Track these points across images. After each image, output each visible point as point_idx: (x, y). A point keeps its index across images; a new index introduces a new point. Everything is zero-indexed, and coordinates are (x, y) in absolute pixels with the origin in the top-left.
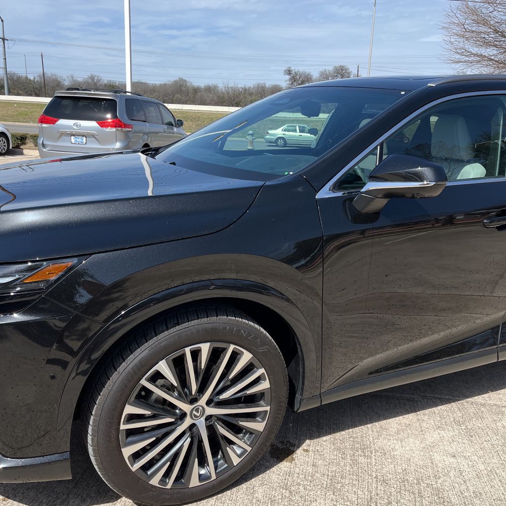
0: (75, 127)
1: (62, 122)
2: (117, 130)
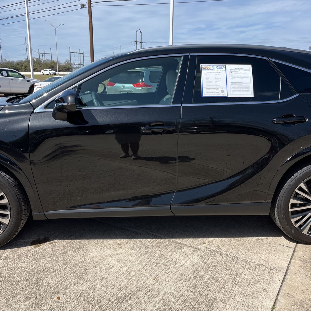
0: (122, 87)
1: (117, 85)
2: (143, 88)
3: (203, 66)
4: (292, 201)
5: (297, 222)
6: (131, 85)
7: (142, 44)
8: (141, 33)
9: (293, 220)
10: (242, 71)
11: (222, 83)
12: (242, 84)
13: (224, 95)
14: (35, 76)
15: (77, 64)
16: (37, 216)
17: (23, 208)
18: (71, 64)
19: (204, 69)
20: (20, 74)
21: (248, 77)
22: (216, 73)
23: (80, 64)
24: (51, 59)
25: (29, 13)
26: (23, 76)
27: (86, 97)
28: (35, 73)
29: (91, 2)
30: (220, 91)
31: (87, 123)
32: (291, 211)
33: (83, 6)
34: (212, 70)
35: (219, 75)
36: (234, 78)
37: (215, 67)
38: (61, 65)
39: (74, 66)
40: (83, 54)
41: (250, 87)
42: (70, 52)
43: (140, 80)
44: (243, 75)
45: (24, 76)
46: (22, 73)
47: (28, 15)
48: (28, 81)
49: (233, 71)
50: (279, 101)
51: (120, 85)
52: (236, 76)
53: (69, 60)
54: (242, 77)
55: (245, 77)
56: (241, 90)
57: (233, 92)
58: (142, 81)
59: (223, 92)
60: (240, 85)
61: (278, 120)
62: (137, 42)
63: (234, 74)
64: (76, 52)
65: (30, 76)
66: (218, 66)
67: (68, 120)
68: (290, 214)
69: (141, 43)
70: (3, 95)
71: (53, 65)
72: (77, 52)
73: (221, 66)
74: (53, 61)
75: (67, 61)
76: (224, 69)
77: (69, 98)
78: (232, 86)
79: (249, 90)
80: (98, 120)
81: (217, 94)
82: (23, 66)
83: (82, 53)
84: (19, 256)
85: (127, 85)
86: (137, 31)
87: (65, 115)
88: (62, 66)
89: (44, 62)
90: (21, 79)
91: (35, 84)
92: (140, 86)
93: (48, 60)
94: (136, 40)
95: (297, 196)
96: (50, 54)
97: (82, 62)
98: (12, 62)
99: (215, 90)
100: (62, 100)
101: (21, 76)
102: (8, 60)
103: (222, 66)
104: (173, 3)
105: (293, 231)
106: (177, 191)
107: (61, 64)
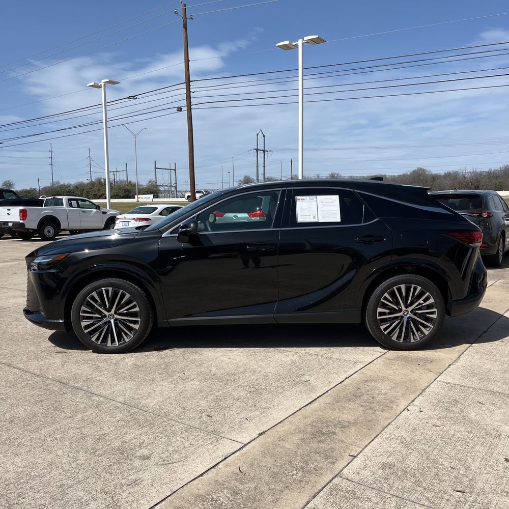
3: (297, 197)
4: (380, 310)
5: (386, 329)
6: (246, 215)
7: (266, 153)
8: (264, 136)
9: (382, 327)
10: (330, 201)
11: (313, 211)
12: (331, 212)
13: (315, 220)
14: (113, 206)
15: (166, 186)
16: (162, 322)
17: (151, 316)
18: (157, 186)
19: (298, 199)
20: (93, 204)
21: (335, 205)
22: (309, 203)
23: (171, 186)
24: (126, 179)
25: (108, 120)
26: (97, 207)
27: (201, 226)
28: (113, 201)
29: (191, 103)
30: (312, 217)
31: (203, 245)
32: (380, 319)
33: (180, 109)
34: (305, 201)
35: (311, 204)
36: (324, 206)
37: (307, 198)
38: (142, 187)
39: (162, 189)
40: (175, 170)
41: (337, 214)
42: (156, 168)
43: (258, 209)
44: (331, 204)
45: (99, 206)
46: (94, 201)
47: (106, 121)
48: (104, 213)
49: (323, 200)
50: (363, 224)
51: (232, 215)
53: (154, 179)
54: (331, 206)
56: (329, 216)
57: (323, 217)
58: (260, 210)
59: (314, 218)
60: (329, 212)
61: (359, 239)
62: (257, 150)
63: (324, 204)
64: (164, 168)
65: (105, 205)
67: (189, 242)
68: (379, 321)
69: (264, 151)
70: (68, 232)
71: (129, 188)
72: (167, 168)
74: (130, 182)
75: (150, 182)
76: (315, 199)
77: (192, 225)
78: (322, 213)
79: (336, 216)
80: (213, 242)
81: (309, 219)
82: (85, 191)
83: (174, 168)
84: (146, 356)
85: (240, 215)
86: (258, 134)
87: (187, 238)
88: (143, 190)
89: (116, 184)
90: (94, 210)
91: (117, 217)
92: (257, 216)
93: (122, 182)
94: (256, 148)
95: (384, 306)
96: (126, 172)
97: (173, 182)
98: (69, 186)
99: (308, 216)
100: (185, 226)
101: (95, 207)
102: (62, 183)
103: (314, 197)
104: (303, 102)
105: (383, 337)
106: (279, 301)
107: (141, 185)
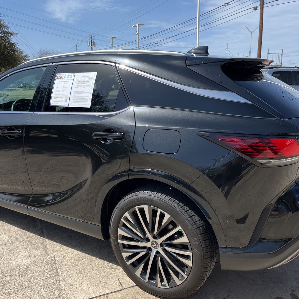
3: (58, 75)
11: (67, 92)
13: (66, 105)
19: (58, 78)
21: (89, 86)
22: (65, 82)
30: (64, 100)
33: (255, 9)
34: (63, 79)
35: (67, 84)
36: (78, 86)
41: (89, 97)
44: (86, 83)
49: (79, 79)
52: (80, 85)
54: (85, 86)
55: (87, 86)
56: (80, 100)
57: (74, 102)
59: (66, 101)
60: (81, 94)
63: (79, 83)
64: (274, 53)
66: (69, 75)
73: (71, 75)
76: (73, 78)
78: (74, 95)
79: (87, 100)
81: (61, 103)
83: (281, 53)
99: (60, 99)
